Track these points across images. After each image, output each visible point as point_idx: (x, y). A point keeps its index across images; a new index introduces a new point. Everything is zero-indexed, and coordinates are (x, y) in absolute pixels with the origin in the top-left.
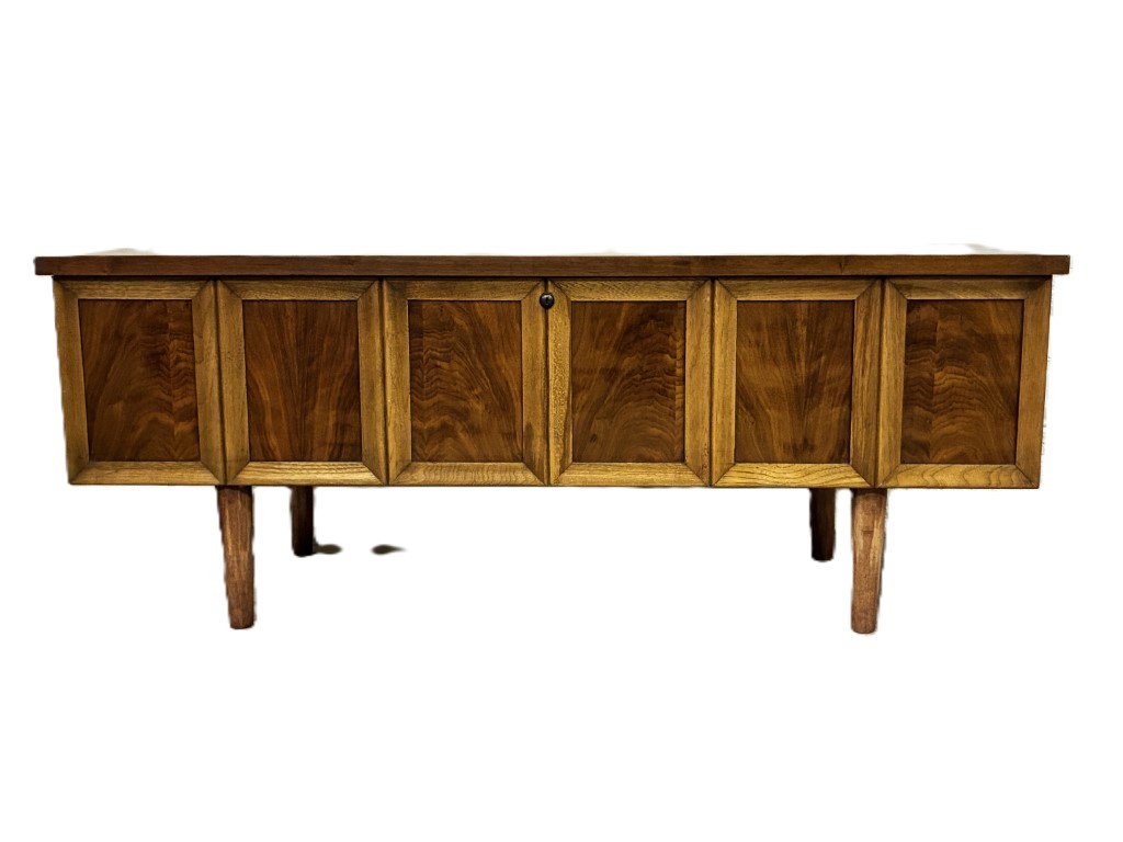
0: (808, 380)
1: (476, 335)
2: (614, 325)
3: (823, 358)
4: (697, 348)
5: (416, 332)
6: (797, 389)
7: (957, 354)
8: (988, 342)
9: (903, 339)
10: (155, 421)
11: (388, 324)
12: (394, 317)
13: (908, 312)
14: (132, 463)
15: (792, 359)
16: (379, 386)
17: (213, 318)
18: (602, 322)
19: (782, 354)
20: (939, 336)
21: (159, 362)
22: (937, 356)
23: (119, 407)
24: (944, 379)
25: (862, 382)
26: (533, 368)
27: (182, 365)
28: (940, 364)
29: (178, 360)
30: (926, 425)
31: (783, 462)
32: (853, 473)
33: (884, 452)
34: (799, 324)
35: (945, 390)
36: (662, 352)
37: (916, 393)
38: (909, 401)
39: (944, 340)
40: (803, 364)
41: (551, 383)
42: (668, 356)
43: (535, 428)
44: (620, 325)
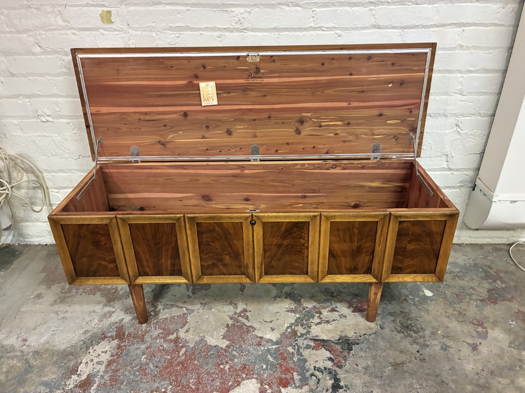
0: (357, 248)
1: (224, 233)
2: (280, 229)
3: (364, 240)
4: (314, 238)
5: (199, 233)
6: (353, 250)
7: (417, 238)
8: (430, 234)
9: (396, 234)
10: (100, 264)
11: (188, 232)
12: (190, 229)
13: (399, 224)
14: (93, 278)
15: (351, 241)
16: (187, 252)
17: (117, 230)
18: (275, 229)
19: (347, 238)
20: (410, 232)
21: (98, 245)
22: (409, 239)
23: (84, 260)
24: (410, 247)
25: (378, 248)
26: (248, 245)
27: (107, 245)
28: (410, 242)
29: (106, 244)
30: (402, 262)
31: (346, 274)
32: (372, 278)
33: (385, 271)
34: (355, 229)
35: (410, 251)
36: (300, 238)
37: (399, 252)
38: (396, 254)
39: (412, 233)
40: (356, 242)
41: (255, 250)
42: (302, 240)
43: (249, 264)
44: (283, 229)
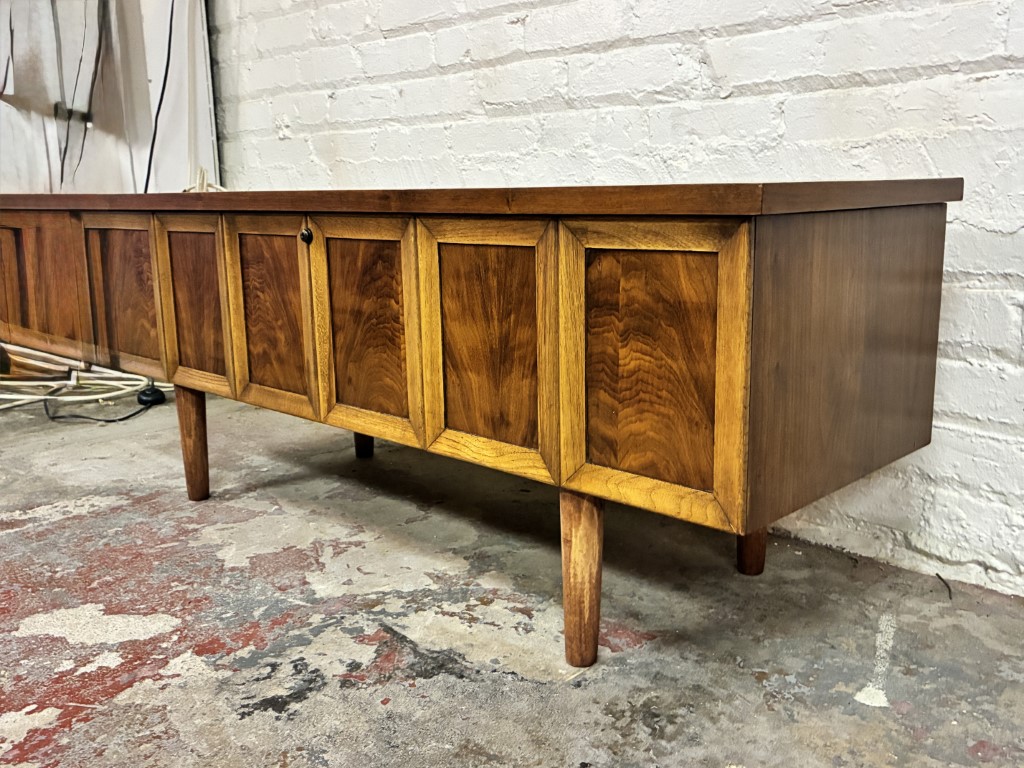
0: (500, 342)
1: (276, 269)
2: (355, 264)
3: (512, 317)
4: (410, 294)
5: (244, 264)
6: (492, 350)
7: (643, 327)
8: (677, 312)
9: (583, 299)
10: (143, 325)
11: (228, 255)
12: (231, 249)
13: (588, 265)
15: (488, 318)
18: (348, 260)
19: (479, 310)
20: (622, 298)
21: (141, 280)
22: (621, 326)
24: (630, 358)
25: (544, 351)
26: (306, 304)
27: (149, 282)
28: (625, 336)
29: (148, 278)
30: (612, 418)
31: (484, 436)
32: (540, 464)
33: (567, 444)
34: (490, 274)
35: (633, 373)
36: (390, 296)
37: (598, 372)
38: (590, 384)
39: (627, 305)
40: (496, 322)
42: (393, 302)
43: (310, 363)
44: (359, 264)
